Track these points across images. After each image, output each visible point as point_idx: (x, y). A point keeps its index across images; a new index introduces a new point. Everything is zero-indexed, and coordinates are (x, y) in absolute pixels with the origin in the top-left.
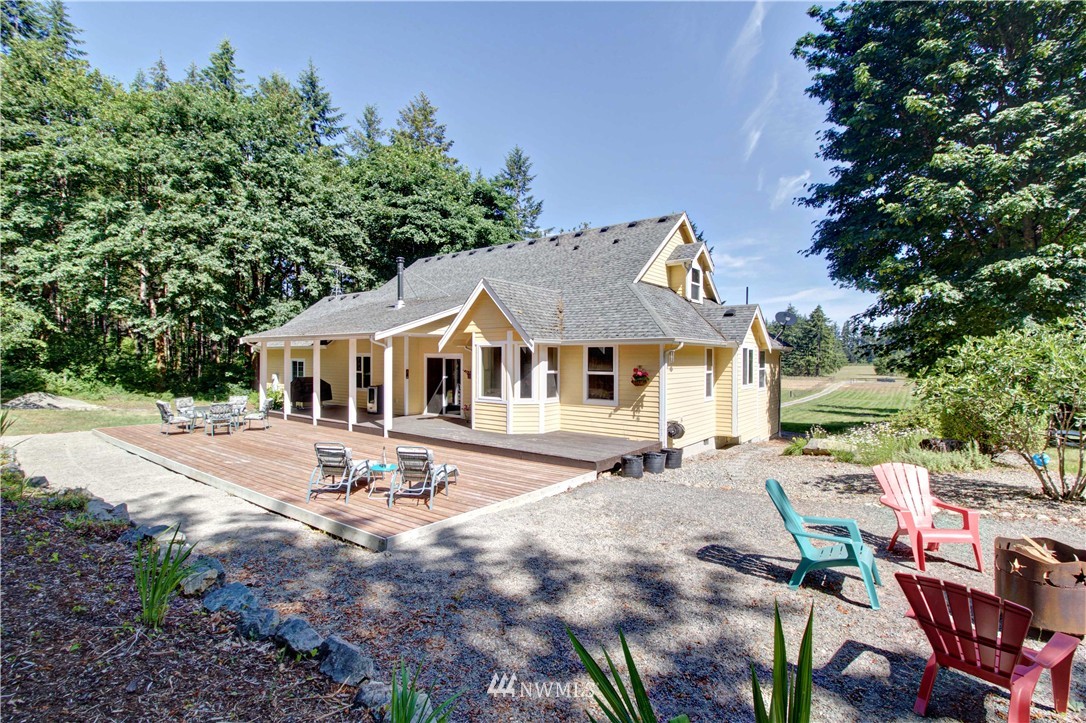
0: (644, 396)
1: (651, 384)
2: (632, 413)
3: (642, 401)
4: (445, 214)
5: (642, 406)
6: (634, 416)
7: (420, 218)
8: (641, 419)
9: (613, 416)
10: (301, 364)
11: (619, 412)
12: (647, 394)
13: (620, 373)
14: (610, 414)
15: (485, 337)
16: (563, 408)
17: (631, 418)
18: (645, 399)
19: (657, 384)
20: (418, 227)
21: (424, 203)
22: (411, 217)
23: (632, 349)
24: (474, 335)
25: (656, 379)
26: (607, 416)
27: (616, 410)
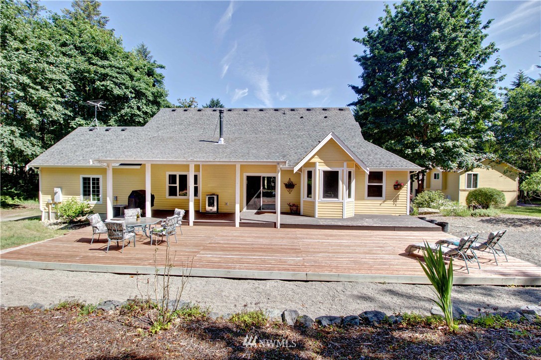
0: (399, 194)
1: (403, 189)
2: (393, 203)
3: (398, 197)
4: (132, 77)
5: (398, 199)
6: (394, 204)
7: (117, 78)
8: (397, 205)
9: (382, 205)
10: (98, 179)
11: (386, 203)
12: (401, 193)
13: (386, 185)
14: (381, 204)
15: (326, 165)
16: (356, 202)
17: (392, 205)
18: (400, 196)
19: (406, 189)
20: (116, 84)
21: (119, 68)
22: (111, 76)
23: (392, 173)
24: (318, 164)
25: (405, 186)
26: (379, 205)
27: (384, 202)
